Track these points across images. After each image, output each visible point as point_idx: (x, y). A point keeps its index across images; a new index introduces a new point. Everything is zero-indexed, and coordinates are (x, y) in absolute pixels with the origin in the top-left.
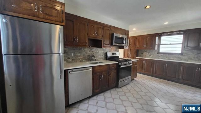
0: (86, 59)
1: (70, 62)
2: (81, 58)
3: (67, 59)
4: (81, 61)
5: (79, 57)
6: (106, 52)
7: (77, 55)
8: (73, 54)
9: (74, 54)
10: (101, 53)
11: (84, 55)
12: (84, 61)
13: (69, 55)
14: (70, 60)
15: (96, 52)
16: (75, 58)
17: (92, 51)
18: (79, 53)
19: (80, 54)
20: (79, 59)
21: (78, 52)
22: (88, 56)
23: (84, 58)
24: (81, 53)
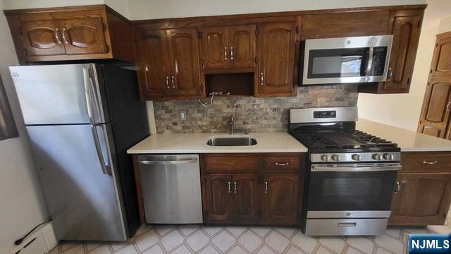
0: (219, 126)
1: (177, 132)
2: (205, 123)
3: (171, 125)
4: (203, 132)
5: (199, 123)
6: (287, 106)
7: (194, 116)
8: (183, 115)
9: (187, 113)
10: (268, 110)
11: (211, 118)
12: (211, 130)
13: (174, 116)
14: (179, 127)
15: (251, 107)
16: (188, 124)
17: (237, 106)
18: (199, 112)
19: (200, 115)
20: (200, 126)
21: (196, 110)
22: (224, 119)
23: (214, 125)
24: (203, 111)
